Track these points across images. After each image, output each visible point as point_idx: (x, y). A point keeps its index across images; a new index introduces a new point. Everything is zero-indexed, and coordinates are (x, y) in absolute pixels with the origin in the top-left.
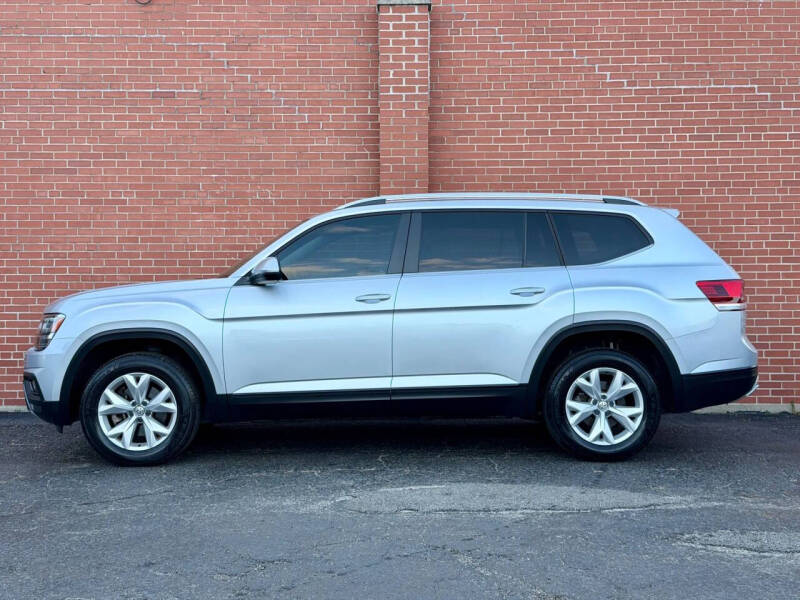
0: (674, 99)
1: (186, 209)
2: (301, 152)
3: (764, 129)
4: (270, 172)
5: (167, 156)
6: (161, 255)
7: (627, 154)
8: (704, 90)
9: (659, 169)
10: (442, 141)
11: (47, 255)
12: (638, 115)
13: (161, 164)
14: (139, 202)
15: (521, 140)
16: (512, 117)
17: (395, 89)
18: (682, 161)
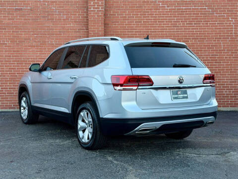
0: (181, 12)
2: (63, 28)
3: (209, 21)
4: (53, 34)
5: (20, 29)
7: (167, 29)
10: (108, 24)
12: (170, 17)
13: (18, 32)
14: (11, 44)
15: (133, 24)
17: (93, 8)
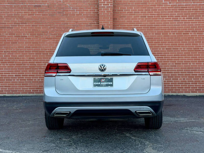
0: (182, 7)
1: (44, 39)
2: (77, 22)
5: (38, 23)
6: (37, 52)
7: (169, 23)
8: (190, 5)
9: (178, 27)
10: (117, 19)
11: (5, 52)
12: (172, 12)
13: (37, 26)
14: (31, 36)
15: (139, 19)
16: (136, 12)
17: (103, 5)
18: (184, 25)
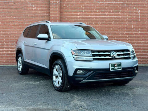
0: (107, 5)
6: (6, 35)
7: (98, 16)
9: (105, 19)
10: (62, 13)
12: (100, 8)
14: (1, 24)
15: (78, 13)
16: (76, 8)
17: (53, 2)
18: (109, 17)
